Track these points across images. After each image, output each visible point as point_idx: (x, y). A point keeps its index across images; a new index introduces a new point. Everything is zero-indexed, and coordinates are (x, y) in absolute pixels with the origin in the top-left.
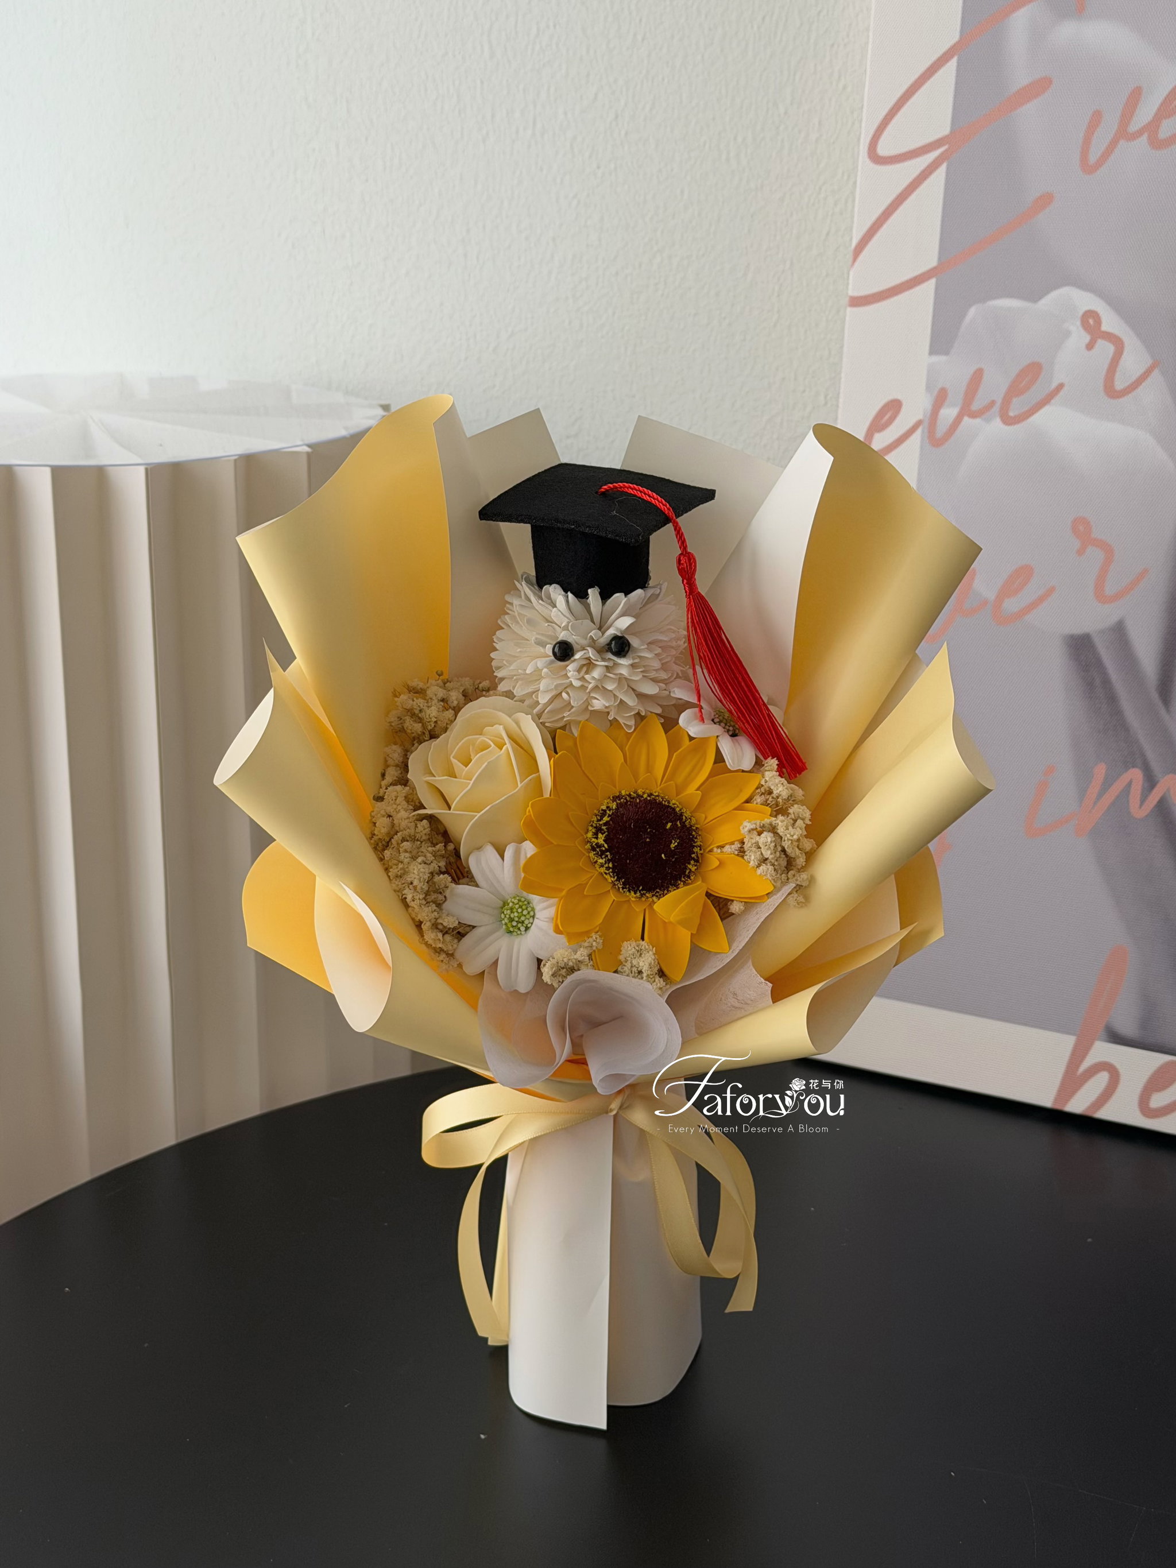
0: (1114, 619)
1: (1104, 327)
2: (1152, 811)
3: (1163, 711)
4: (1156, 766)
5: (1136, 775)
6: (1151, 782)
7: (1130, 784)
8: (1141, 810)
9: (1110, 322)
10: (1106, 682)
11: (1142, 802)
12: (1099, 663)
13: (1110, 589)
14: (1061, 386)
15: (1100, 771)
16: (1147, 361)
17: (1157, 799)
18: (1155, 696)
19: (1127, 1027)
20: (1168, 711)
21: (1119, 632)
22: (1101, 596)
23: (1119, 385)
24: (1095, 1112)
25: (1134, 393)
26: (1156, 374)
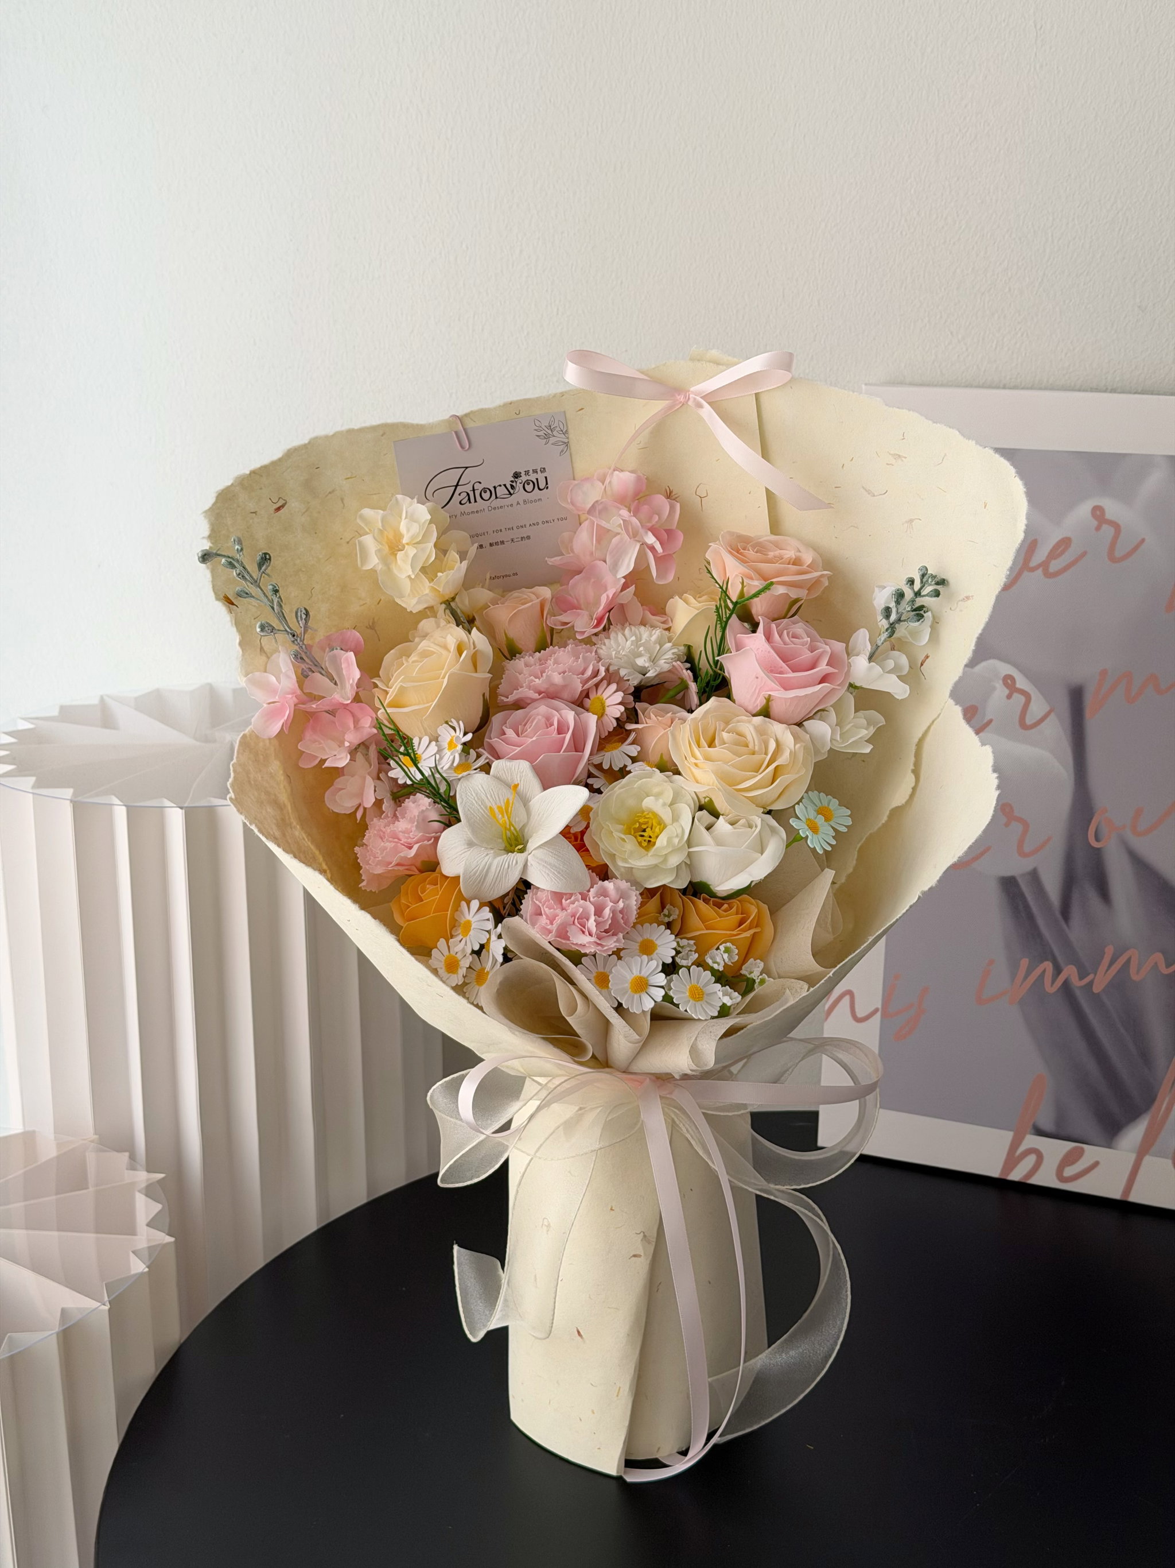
0: (1030, 868)
1: (1018, 685)
2: (1059, 989)
3: (1065, 926)
4: (1060, 959)
5: (1048, 965)
6: (1058, 970)
7: (1044, 971)
8: (1052, 988)
9: (1021, 683)
10: (1027, 907)
11: (1053, 982)
12: (1022, 895)
13: (1027, 849)
14: (991, 721)
15: (1025, 963)
16: (1047, 708)
17: (1062, 982)
18: (1059, 915)
19: (1047, 1125)
20: (1068, 926)
21: (1034, 876)
22: (1022, 854)
23: (1029, 721)
24: (1029, 1179)
25: (1038, 727)
26: (1052, 716)
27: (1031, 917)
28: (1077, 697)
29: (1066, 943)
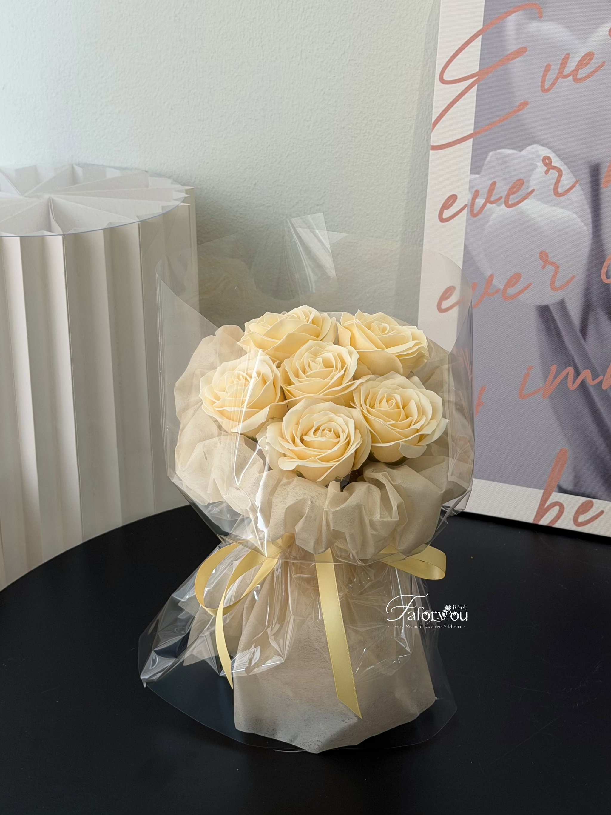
0: (559, 299)
1: (553, 164)
2: (578, 387)
4: (579, 365)
5: (570, 370)
6: (577, 373)
7: (568, 374)
8: (573, 386)
9: (556, 162)
10: (556, 328)
11: (574, 382)
12: (553, 319)
13: (557, 284)
14: (533, 191)
15: (554, 368)
16: (573, 180)
17: (580, 381)
18: (579, 334)
19: (568, 485)
20: (585, 340)
21: (562, 304)
22: (553, 289)
23: (560, 191)
24: (553, 524)
25: (567, 194)
26: (578, 187)
27: (559, 335)
28: (595, 172)
29: (584, 354)
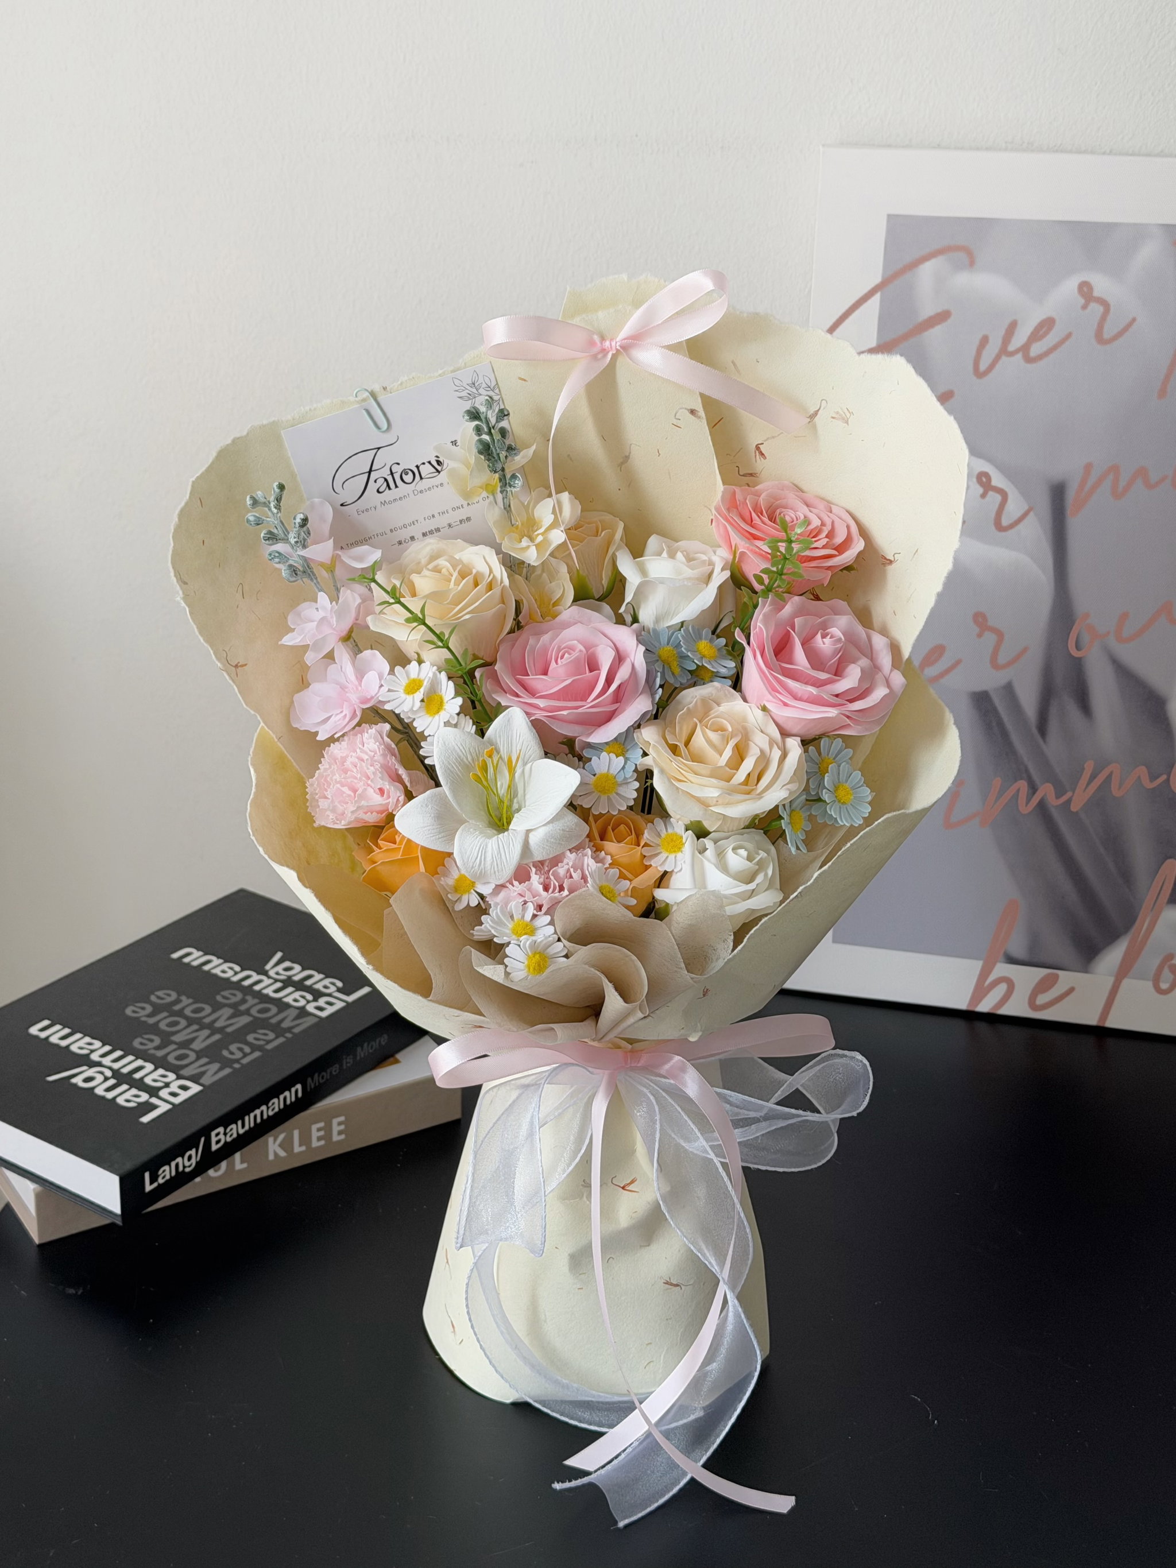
0: (1003, 682)
3: (1041, 741)
4: (1036, 777)
5: (1023, 785)
6: (1033, 789)
7: (1018, 790)
8: (1026, 808)
10: (1001, 724)
11: (1028, 801)
12: (995, 710)
13: (1002, 659)
15: (997, 782)
16: (1026, 507)
17: (1037, 801)
18: (1035, 731)
19: (1020, 953)
20: (1045, 741)
21: (1009, 689)
22: (995, 665)
23: (1005, 522)
24: (998, 1009)
26: (1031, 517)
27: (1005, 734)
28: (1058, 493)
29: (1042, 760)
